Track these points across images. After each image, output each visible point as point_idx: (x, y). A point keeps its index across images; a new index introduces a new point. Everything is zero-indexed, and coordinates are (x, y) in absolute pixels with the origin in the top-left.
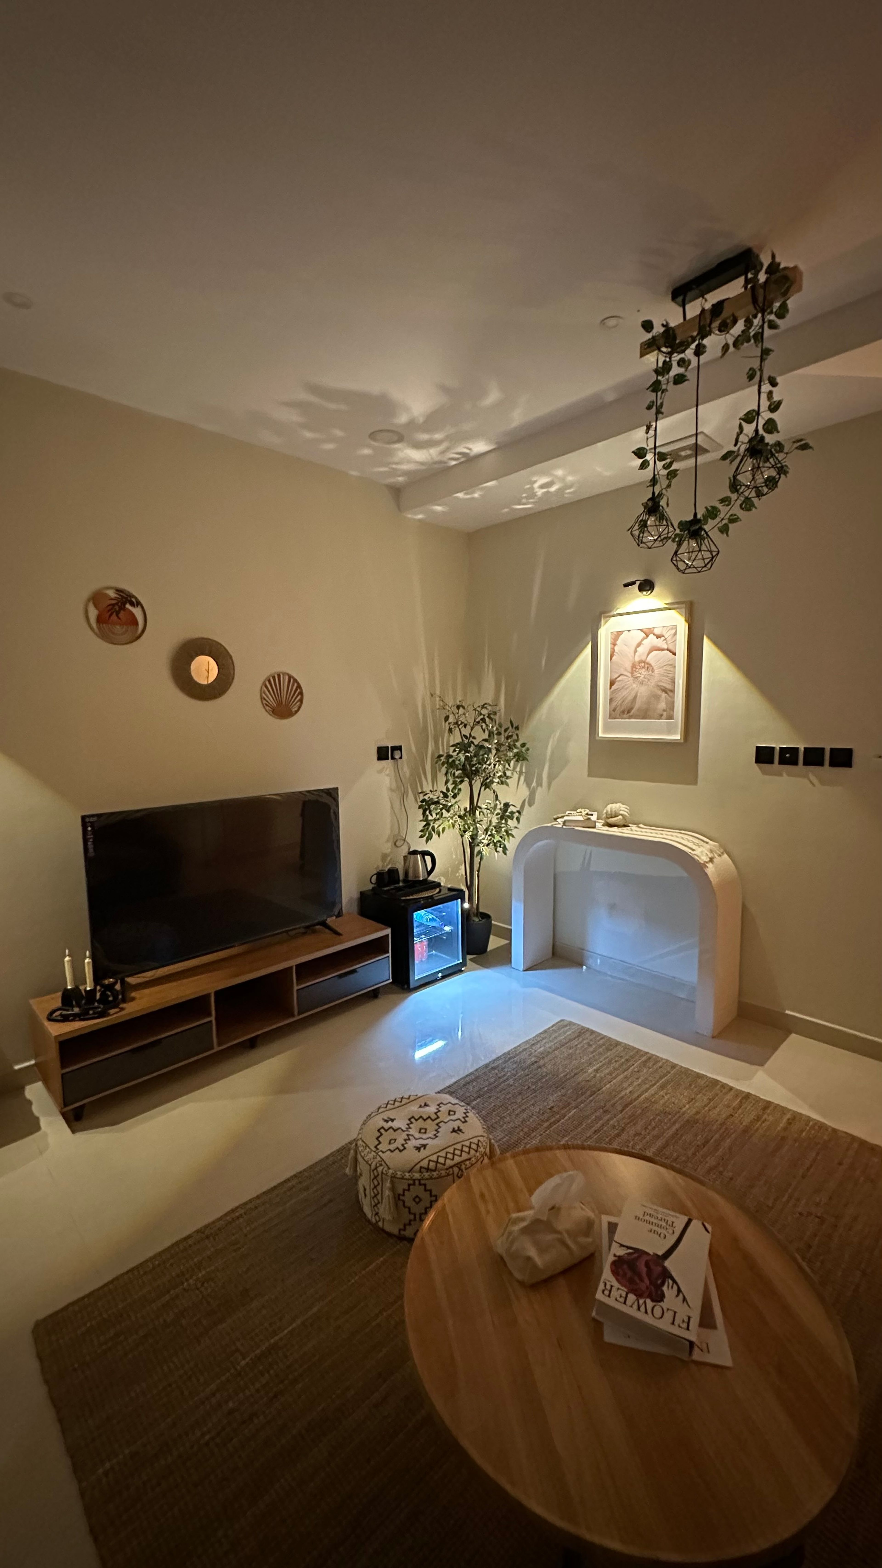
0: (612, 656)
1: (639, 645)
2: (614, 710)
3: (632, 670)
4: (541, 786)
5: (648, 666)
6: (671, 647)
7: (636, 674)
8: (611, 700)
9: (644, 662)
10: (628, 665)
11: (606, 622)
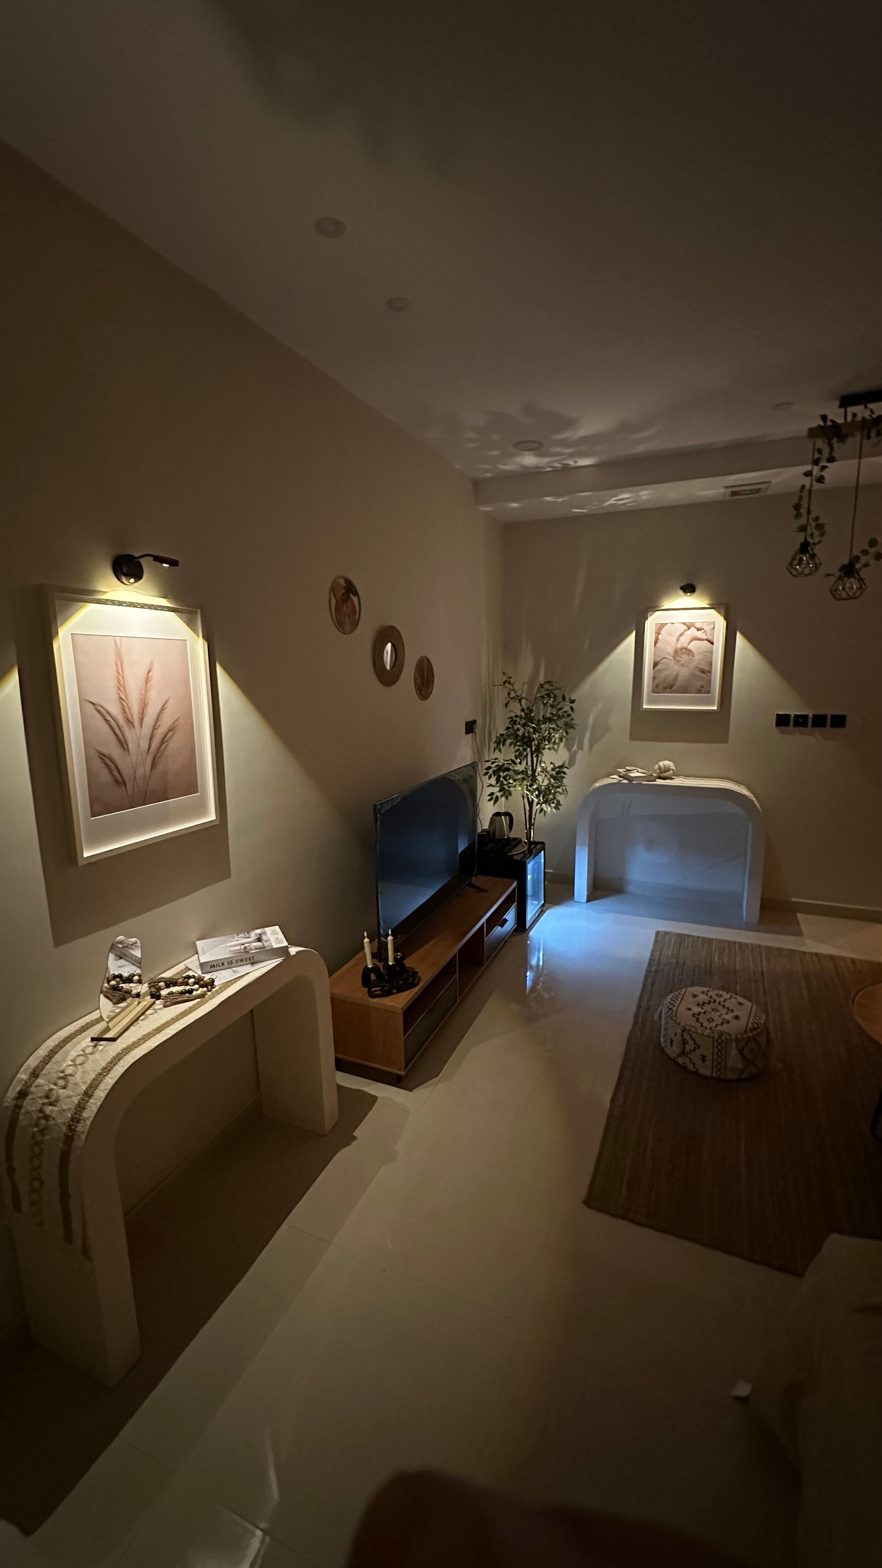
0: (656, 643)
1: (681, 635)
2: (657, 686)
3: (675, 655)
4: (582, 749)
5: (689, 652)
6: (709, 638)
7: (678, 658)
8: (654, 678)
9: (686, 649)
10: (671, 650)
11: (651, 615)
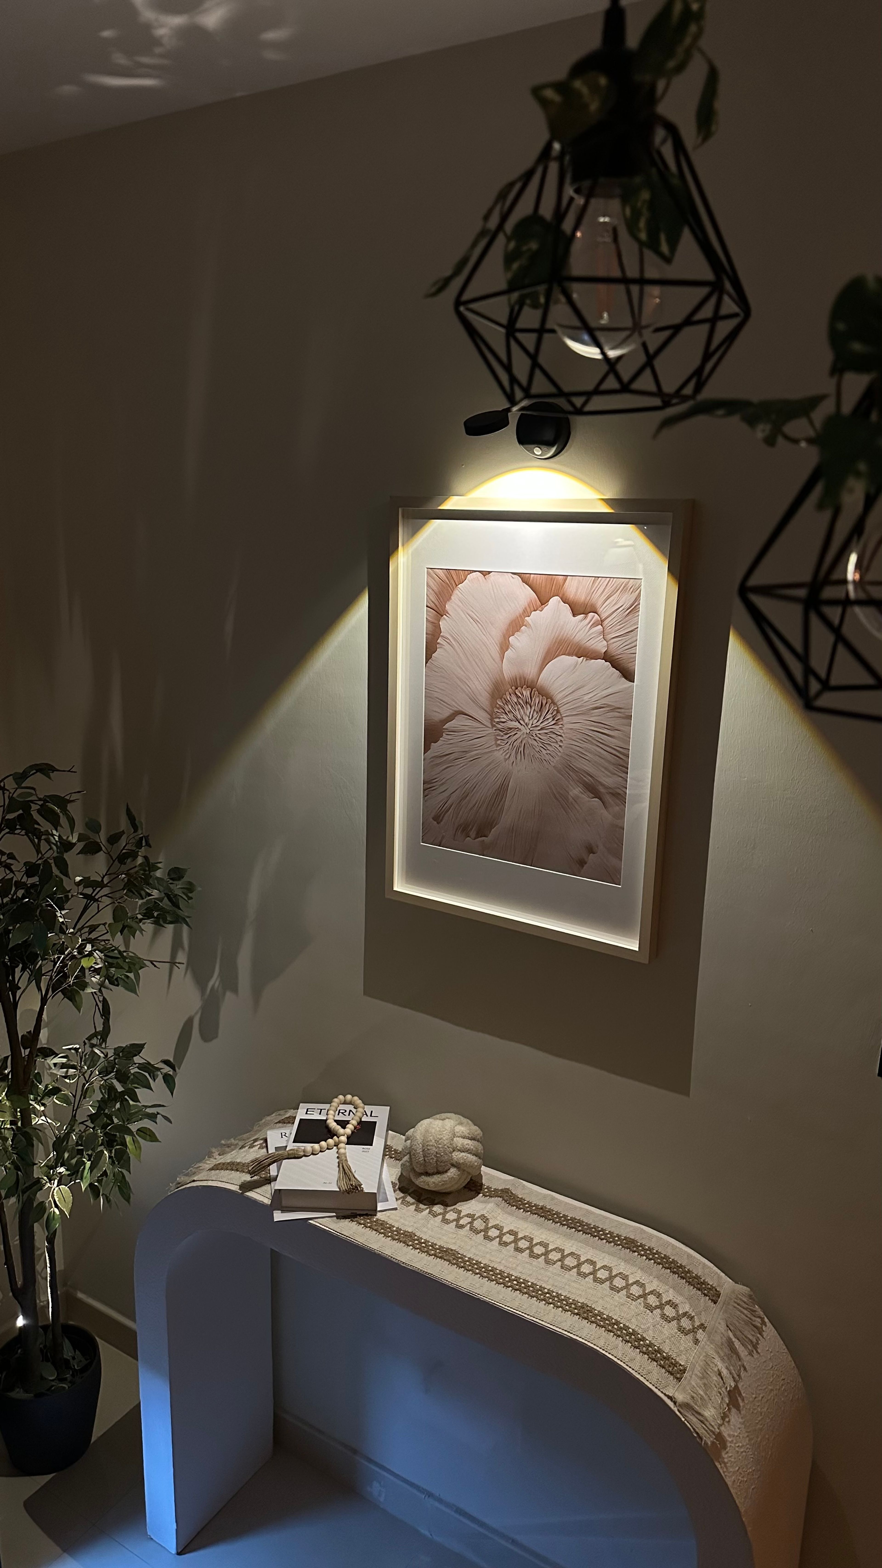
0: (431, 649)
1: (516, 625)
2: (437, 818)
3: (493, 704)
4: (235, 990)
5: (543, 698)
6: (617, 647)
7: (504, 718)
8: (429, 786)
9: (531, 686)
10: (481, 686)
11: (414, 531)
